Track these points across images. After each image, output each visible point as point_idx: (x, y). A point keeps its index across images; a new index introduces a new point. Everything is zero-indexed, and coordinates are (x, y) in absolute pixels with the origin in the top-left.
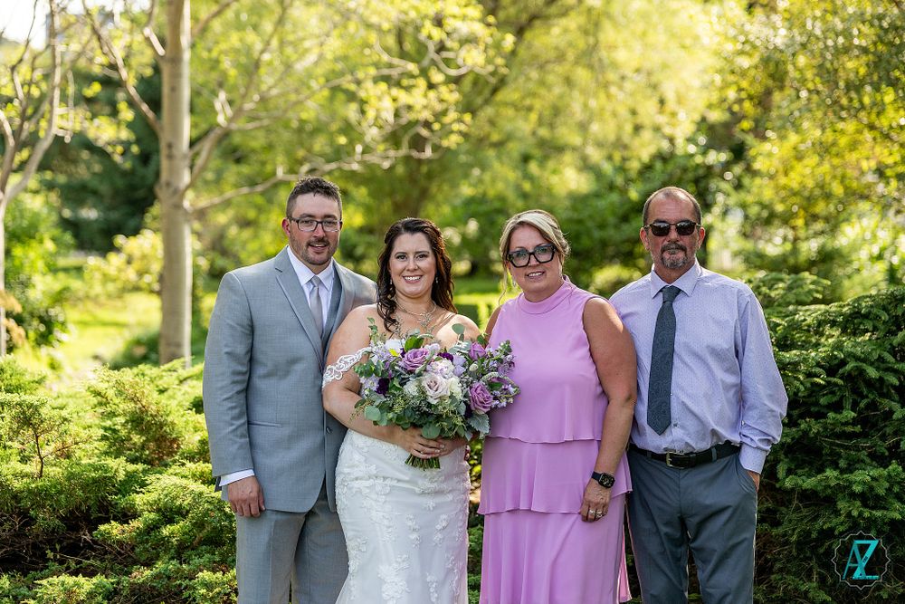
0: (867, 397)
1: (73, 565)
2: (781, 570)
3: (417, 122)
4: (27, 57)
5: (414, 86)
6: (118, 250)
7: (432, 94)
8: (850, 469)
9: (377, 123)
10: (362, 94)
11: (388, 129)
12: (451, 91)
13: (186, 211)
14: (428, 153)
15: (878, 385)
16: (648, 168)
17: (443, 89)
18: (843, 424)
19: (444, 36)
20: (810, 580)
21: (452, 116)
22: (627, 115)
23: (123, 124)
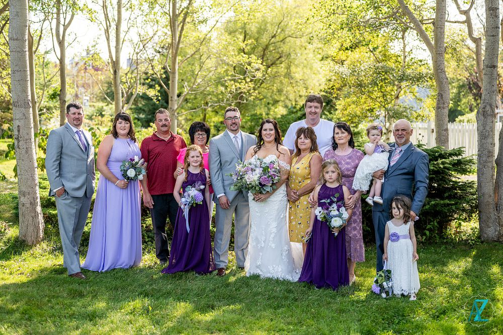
3: (242, 93)
6: (151, 127)
7: (246, 85)
9: (231, 92)
10: (227, 84)
11: (234, 94)
12: (252, 84)
13: (176, 116)
14: (245, 101)
17: (250, 83)
19: (251, 68)
21: (252, 91)
22: (297, 92)
23: (157, 91)
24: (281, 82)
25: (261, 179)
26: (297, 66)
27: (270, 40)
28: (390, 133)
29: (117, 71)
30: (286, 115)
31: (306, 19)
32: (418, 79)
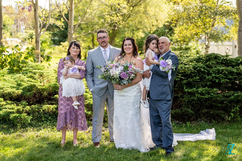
0: (201, 74)
1: (50, 103)
2: (183, 107)
3: (114, 23)
4: (45, 9)
5: (114, 16)
6: (61, 45)
7: (117, 18)
8: (198, 88)
9: (108, 23)
10: (105, 18)
11: (110, 24)
12: (121, 17)
13: (73, 38)
14: (116, 28)
15: (203, 72)
17: (119, 17)
18: (196, 79)
19: (120, 7)
20: (189, 109)
21: (121, 22)
22: (151, 23)
23: (62, 22)
24: (141, 17)
26: (150, 7)
28: (208, 48)
29: (36, 9)
30: (144, 37)
32: (226, 13)
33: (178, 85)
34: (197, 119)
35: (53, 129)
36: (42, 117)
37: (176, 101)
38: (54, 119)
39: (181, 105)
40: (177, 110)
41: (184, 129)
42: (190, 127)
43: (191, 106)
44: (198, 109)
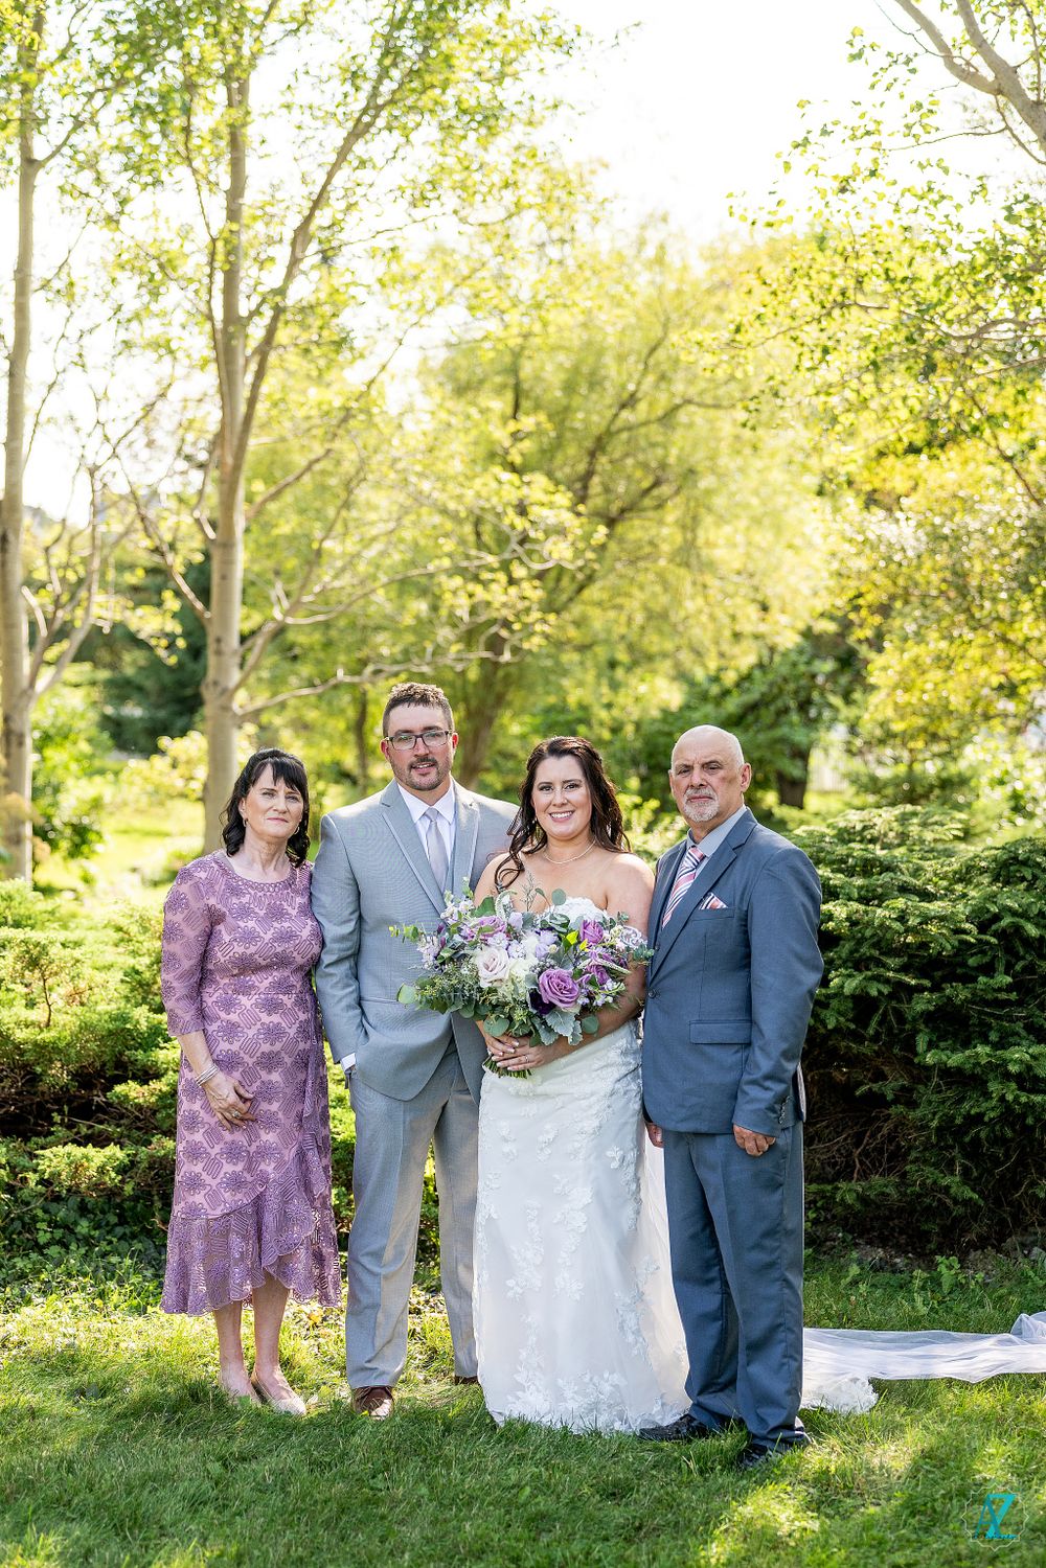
0: (1023, 958)
1: (84, 1130)
2: (917, 1160)
3: (494, 622)
4: (66, 538)
5: (493, 581)
6: (163, 753)
7: (513, 590)
8: (1002, 1044)
9: (454, 622)
10: (437, 591)
11: (463, 628)
12: (535, 588)
13: (235, 715)
14: (507, 657)
15: (1036, 944)
16: (747, 678)
17: (525, 585)
18: (994, 990)
19: (528, 525)
20: (952, 1173)
21: (535, 615)
22: (726, 621)
23: (169, 615)
24: (662, 579)
25: (543, 979)
26: (721, 520)
27: (616, 416)
29: (11, 537)
30: (681, 709)
31: (732, 327)
33: (880, 1023)
34: (1002, 1239)
35: (102, 1295)
36: (35, 1219)
37: (870, 1121)
38: (108, 1233)
39: (899, 1147)
40: (876, 1179)
41: (919, 1300)
42: (959, 1286)
43: (966, 1156)
44: (1008, 1176)
